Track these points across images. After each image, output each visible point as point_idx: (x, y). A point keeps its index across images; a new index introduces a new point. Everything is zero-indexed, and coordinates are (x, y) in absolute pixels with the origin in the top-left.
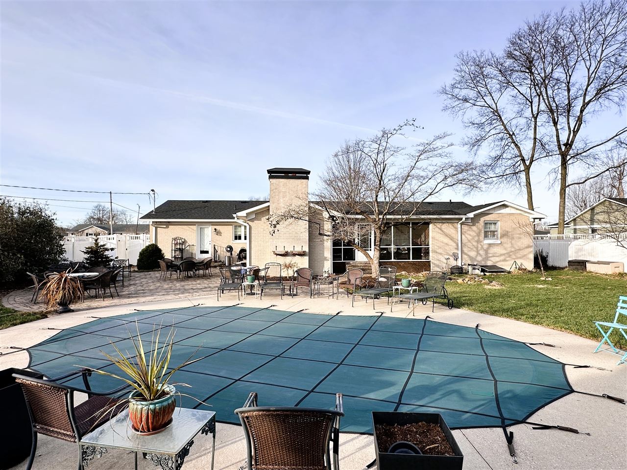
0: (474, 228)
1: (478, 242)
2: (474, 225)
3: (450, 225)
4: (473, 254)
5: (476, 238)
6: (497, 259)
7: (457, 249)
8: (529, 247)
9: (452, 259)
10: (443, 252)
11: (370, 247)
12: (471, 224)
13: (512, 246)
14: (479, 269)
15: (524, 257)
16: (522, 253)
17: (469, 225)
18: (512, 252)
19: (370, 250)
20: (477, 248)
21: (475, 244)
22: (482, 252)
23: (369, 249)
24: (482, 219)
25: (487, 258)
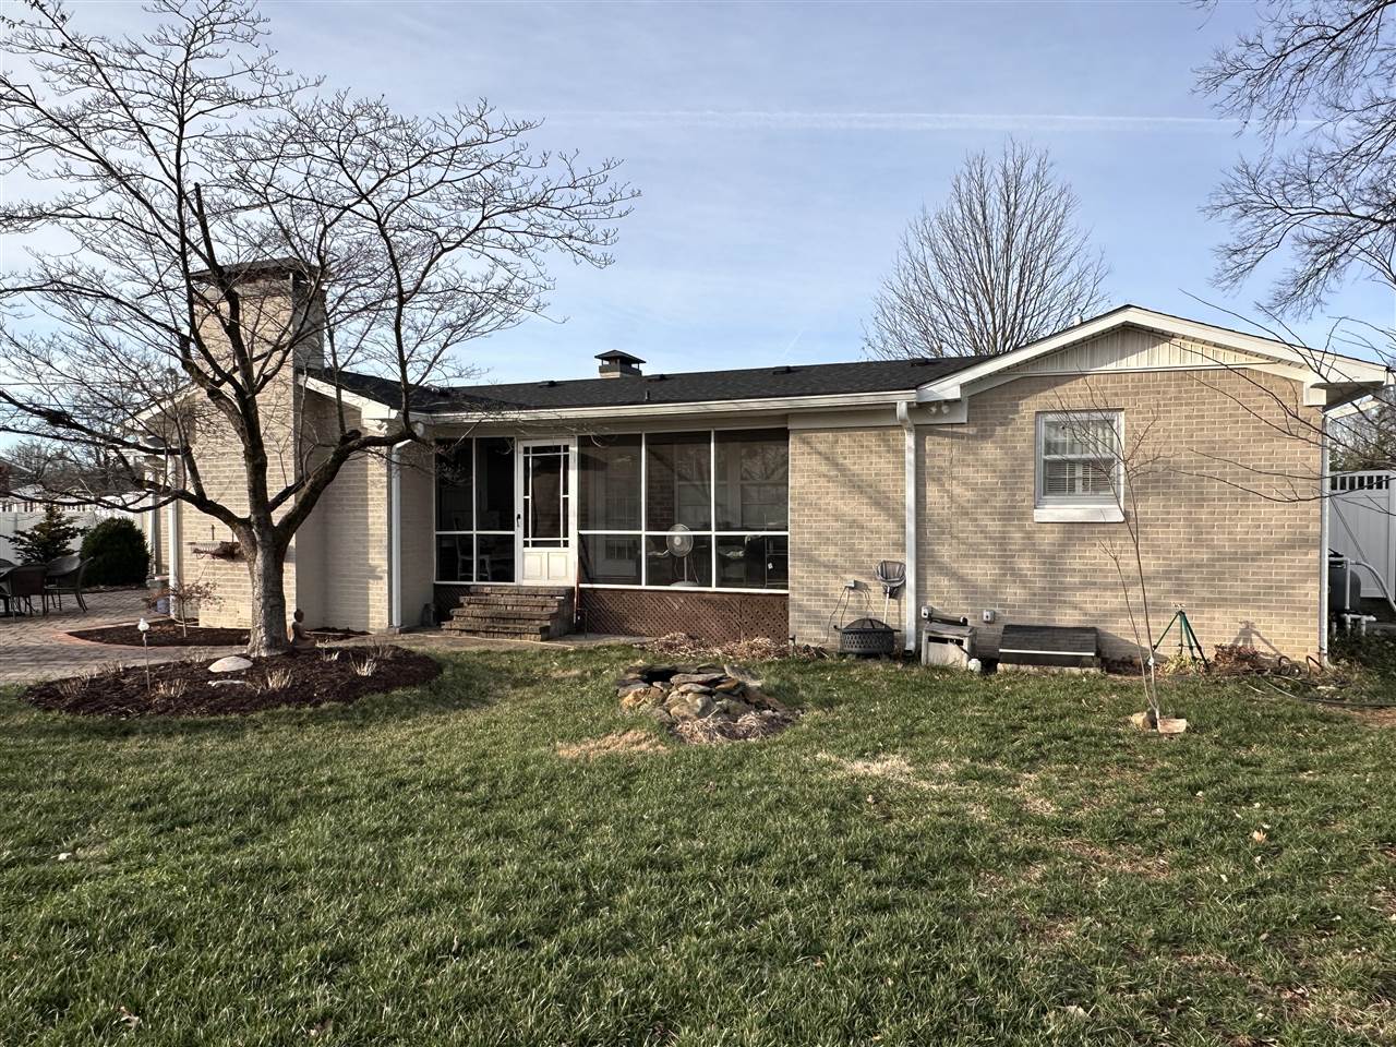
0: (989, 451)
1: (1011, 514)
2: (984, 435)
3: (870, 439)
4: (982, 572)
5: (1000, 499)
6: (1113, 600)
7: (902, 547)
8: (1303, 542)
9: (876, 589)
10: (840, 561)
11: (566, 535)
12: (972, 431)
13: (1198, 537)
14: (960, 643)
15: (1273, 595)
16: (1254, 575)
17: (962, 436)
18: (1195, 565)
19: (566, 544)
20: (1002, 542)
21: (994, 526)
22: (1024, 564)
23: (562, 539)
24: (1029, 406)
25: (1054, 595)
